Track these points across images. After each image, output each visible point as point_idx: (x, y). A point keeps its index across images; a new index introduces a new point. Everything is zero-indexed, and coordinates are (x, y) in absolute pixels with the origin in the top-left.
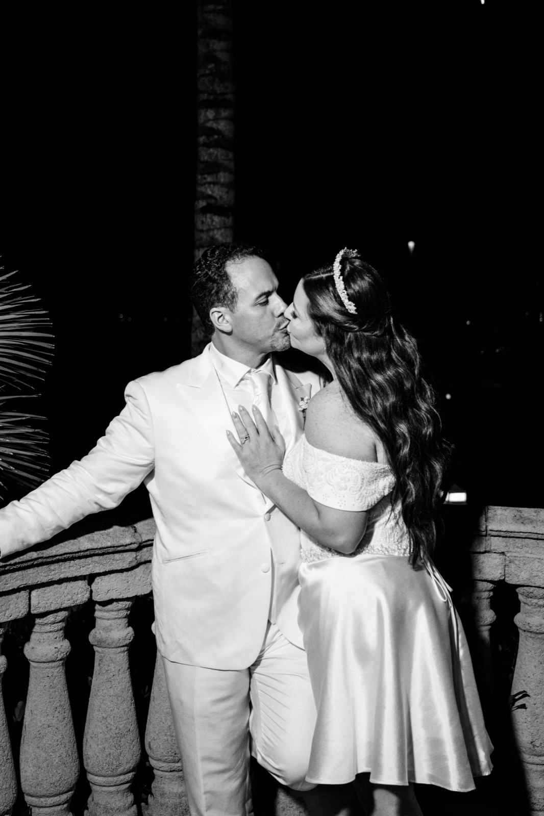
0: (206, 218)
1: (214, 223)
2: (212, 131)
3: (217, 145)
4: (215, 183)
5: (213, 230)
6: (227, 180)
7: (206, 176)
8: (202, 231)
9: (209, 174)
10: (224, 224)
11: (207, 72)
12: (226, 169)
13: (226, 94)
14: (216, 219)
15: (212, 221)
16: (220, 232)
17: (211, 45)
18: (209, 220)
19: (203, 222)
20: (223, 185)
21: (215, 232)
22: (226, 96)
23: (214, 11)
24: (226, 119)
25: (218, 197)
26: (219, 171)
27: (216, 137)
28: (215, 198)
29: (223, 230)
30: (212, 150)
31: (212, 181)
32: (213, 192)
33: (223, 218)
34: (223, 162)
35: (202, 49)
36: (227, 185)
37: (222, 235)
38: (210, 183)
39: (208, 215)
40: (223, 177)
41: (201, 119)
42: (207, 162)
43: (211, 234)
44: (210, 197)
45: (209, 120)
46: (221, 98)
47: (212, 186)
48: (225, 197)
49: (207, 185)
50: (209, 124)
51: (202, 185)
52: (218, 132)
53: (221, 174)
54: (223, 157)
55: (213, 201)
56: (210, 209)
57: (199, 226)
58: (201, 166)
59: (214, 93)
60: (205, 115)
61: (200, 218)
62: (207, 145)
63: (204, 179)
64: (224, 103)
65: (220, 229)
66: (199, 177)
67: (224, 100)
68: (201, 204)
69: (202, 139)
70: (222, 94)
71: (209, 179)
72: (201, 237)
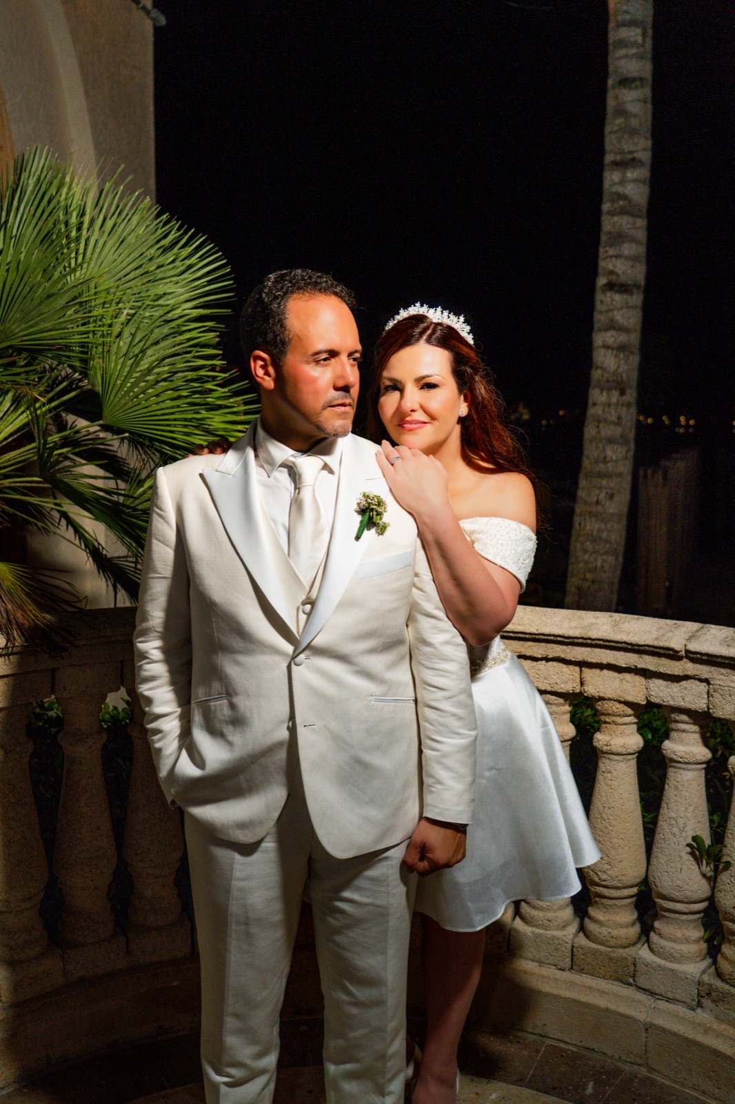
0: (605, 296)
1: (614, 303)
2: (620, 196)
3: (623, 212)
4: (617, 257)
5: (612, 311)
6: (633, 253)
7: (608, 249)
8: (601, 312)
9: (611, 246)
10: (627, 302)
11: (615, 128)
12: (632, 240)
13: (636, 151)
14: (617, 297)
15: (613, 300)
16: (621, 312)
17: (620, 97)
18: (608, 300)
19: (602, 302)
20: (627, 258)
21: (615, 313)
22: (635, 155)
23: (626, 56)
24: (634, 180)
25: (620, 272)
26: (623, 242)
27: (621, 203)
28: (617, 275)
29: (624, 310)
30: (616, 219)
31: (614, 254)
32: (614, 266)
33: (625, 297)
34: (627, 231)
35: (611, 103)
36: (632, 259)
37: (623, 316)
38: (611, 257)
39: (609, 294)
40: (628, 249)
41: (607, 183)
42: (610, 233)
43: (610, 314)
44: (612, 272)
45: (614, 184)
46: (629, 157)
47: (614, 259)
48: (629, 272)
49: (608, 260)
50: (614, 189)
51: (604, 259)
52: (625, 197)
53: (626, 246)
54: (629, 226)
55: (614, 278)
56: (611, 286)
57: (598, 306)
58: (604, 238)
59: (621, 152)
60: (611, 178)
61: (599, 296)
62: (611, 213)
63: (606, 252)
64: (633, 162)
65: (622, 308)
66: (601, 250)
67: (634, 159)
68: (602, 281)
69: (606, 207)
70: (630, 152)
71: (612, 252)
72: (599, 319)
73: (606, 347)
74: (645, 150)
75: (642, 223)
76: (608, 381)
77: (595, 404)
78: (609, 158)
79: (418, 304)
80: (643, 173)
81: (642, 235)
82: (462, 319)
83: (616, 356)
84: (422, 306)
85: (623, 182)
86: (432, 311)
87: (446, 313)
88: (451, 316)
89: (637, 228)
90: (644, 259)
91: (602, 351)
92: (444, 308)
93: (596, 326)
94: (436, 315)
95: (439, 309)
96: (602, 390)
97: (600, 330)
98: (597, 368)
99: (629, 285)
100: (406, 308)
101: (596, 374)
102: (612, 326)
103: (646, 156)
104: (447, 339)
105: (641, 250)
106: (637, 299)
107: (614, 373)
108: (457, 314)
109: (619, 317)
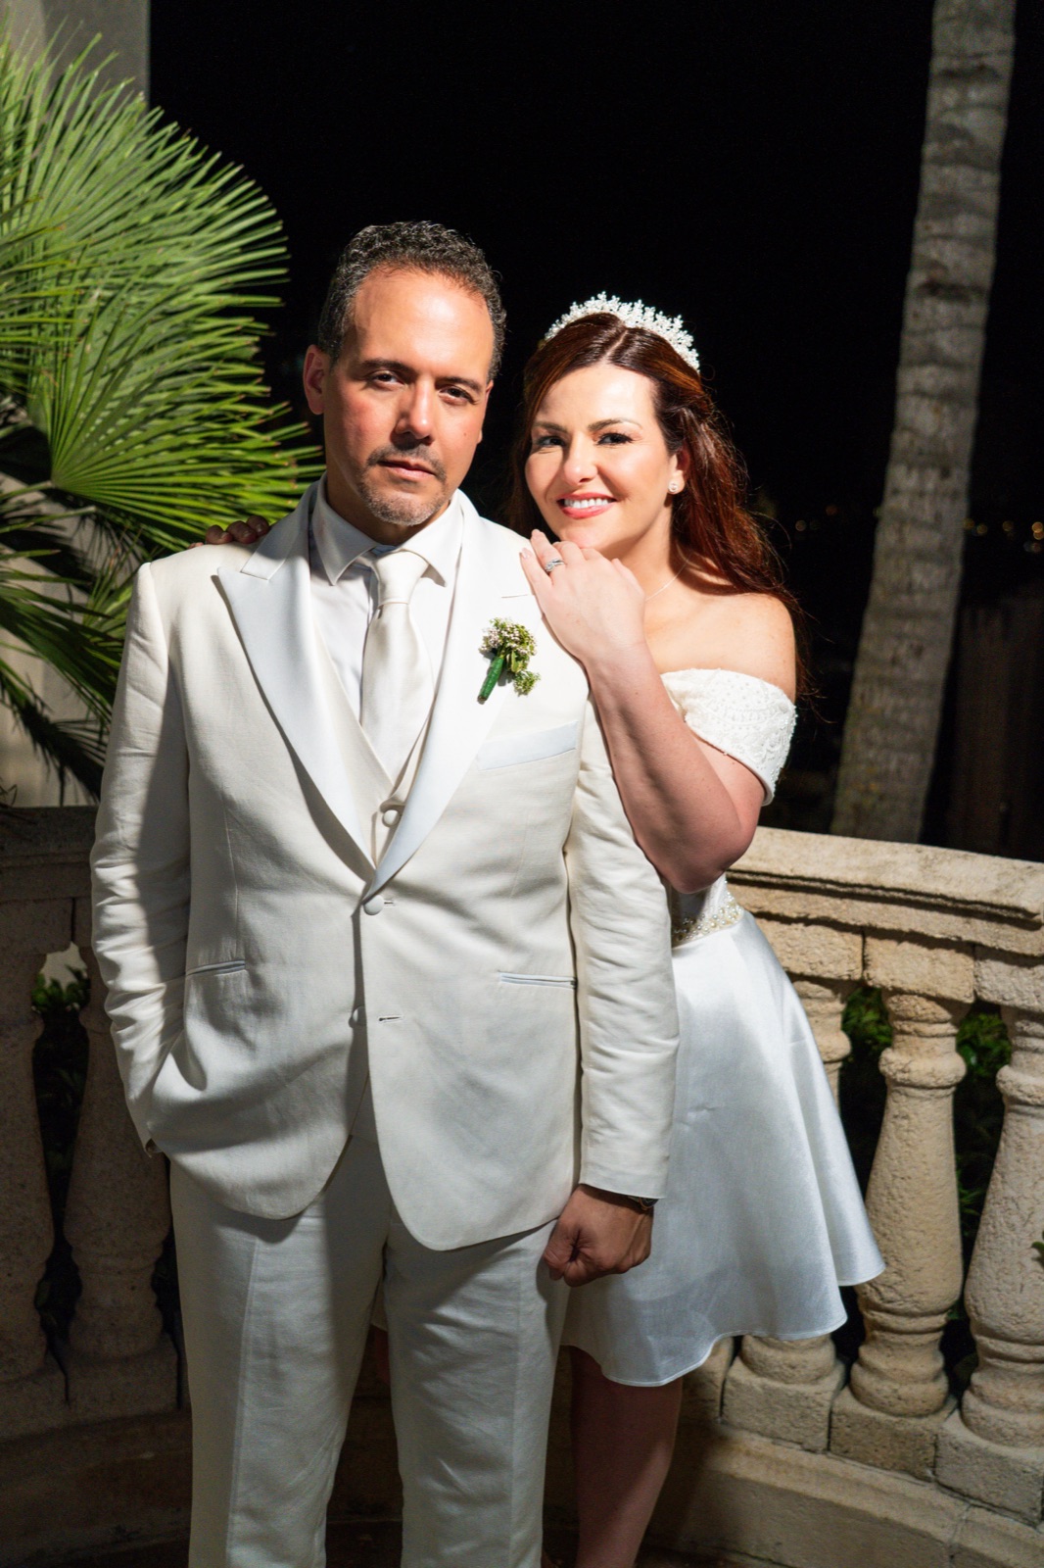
0: (923, 306)
1: (937, 317)
2: (954, 132)
3: (959, 159)
4: (946, 237)
5: (933, 331)
6: (972, 231)
7: (930, 223)
8: (914, 334)
9: (936, 218)
10: (959, 317)
11: (952, 13)
12: (973, 209)
13: (987, 54)
14: (943, 308)
15: (935, 311)
16: (947, 334)
18: (928, 311)
19: (917, 315)
20: (963, 240)
21: (939, 334)
22: (985, 60)
24: (982, 105)
25: (950, 264)
26: (957, 213)
27: (957, 143)
28: (945, 268)
29: (954, 331)
30: (947, 171)
31: (941, 232)
32: (941, 254)
33: (955, 307)
34: (965, 193)
36: (975, 242)
37: (951, 341)
38: (936, 237)
39: (928, 301)
40: (965, 224)
41: (933, 110)
42: (935, 195)
43: (929, 338)
44: (935, 265)
45: (946, 109)
46: (975, 63)
47: (940, 241)
48: (965, 264)
49: (930, 242)
50: (946, 119)
51: (924, 241)
52: (963, 134)
53: (961, 218)
54: (968, 185)
55: (938, 274)
56: (933, 288)
57: (910, 323)
58: (924, 204)
59: (961, 54)
60: (942, 100)
61: (912, 306)
62: (940, 161)
63: (927, 228)
64: (979, 73)
65: (949, 328)
66: (919, 226)
67: (982, 68)
68: (917, 278)
69: (930, 149)
70: (978, 56)
71: (937, 228)
72: (912, 343)
73: (920, 393)
74: (1001, 52)
75: (990, 180)
76: (921, 453)
77: (896, 492)
78: (939, 64)
79: (602, 296)
80: (994, 92)
81: (990, 201)
82: (678, 322)
83: (937, 411)
84: (609, 298)
85: (961, 107)
86: (626, 307)
87: (650, 311)
88: (660, 316)
89: (981, 188)
90: (991, 244)
91: (913, 401)
92: (647, 303)
93: (905, 356)
94: (633, 315)
95: (639, 304)
96: (910, 467)
97: (911, 364)
98: (905, 428)
99: (963, 287)
100: (581, 301)
101: (901, 440)
102: (932, 357)
103: (1002, 63)
104: (652, 358)
105: (989, 227)
106: (976, 312)
107: (934, 439)
108: (670, 314)
109: (944, 342)
